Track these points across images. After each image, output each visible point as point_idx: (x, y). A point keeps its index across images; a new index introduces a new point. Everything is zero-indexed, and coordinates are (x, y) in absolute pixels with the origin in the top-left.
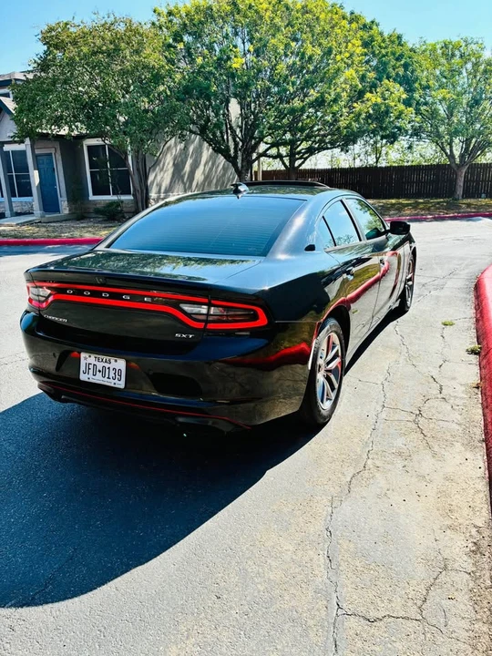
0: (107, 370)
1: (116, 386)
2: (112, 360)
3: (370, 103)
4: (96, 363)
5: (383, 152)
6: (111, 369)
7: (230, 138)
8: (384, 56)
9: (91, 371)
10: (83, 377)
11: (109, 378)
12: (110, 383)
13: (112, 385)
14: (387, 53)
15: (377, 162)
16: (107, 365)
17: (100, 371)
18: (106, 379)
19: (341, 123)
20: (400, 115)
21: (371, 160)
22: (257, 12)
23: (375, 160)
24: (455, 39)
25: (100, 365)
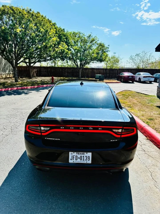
0: (83, 157)
1: (87, 163)
2: (85, 153)
3: (60, 49)
4: (77, 155)
5: (56, 63)
6: (85, 157)
7: (14, 55)
8: (61, 35)
9: (75, 159)
10: (71, 161)
11: (84, 160)
12: (85, 162)
13: (85, 163)
14: (61, 34)
15: (55, 65)
16: (82, 155)
17: (79, 158)
18: (82, 161)
19: (51, 54)
20: (67, 53)
21: (53, 65)
22: (22, 14)
23: (54, 65)
24: (76, 32)
25: (79, 156)
